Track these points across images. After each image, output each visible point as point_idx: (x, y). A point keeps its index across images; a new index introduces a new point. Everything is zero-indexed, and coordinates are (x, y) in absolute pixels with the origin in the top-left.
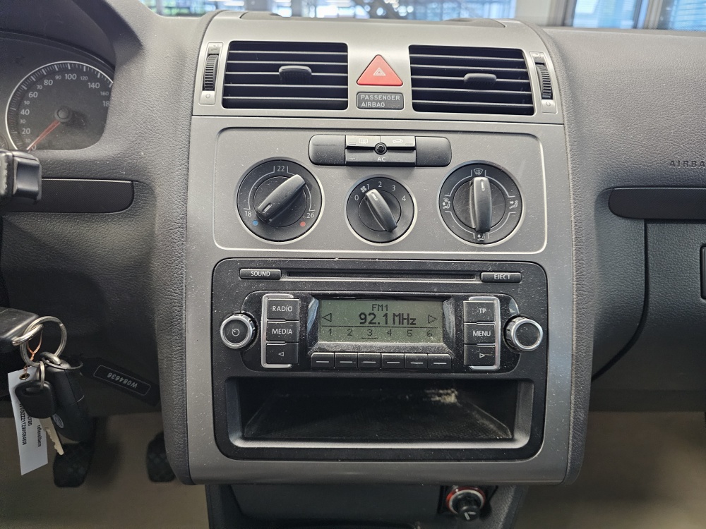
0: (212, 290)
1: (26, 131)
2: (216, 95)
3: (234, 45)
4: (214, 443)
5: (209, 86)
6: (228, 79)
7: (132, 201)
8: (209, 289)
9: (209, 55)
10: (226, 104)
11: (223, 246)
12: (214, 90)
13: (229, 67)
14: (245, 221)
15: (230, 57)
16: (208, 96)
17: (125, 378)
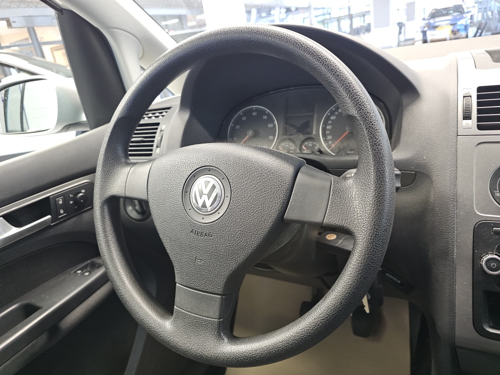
0: (473, 239)
1: (329, 137)
2: (472, 123)
3: (480, 89)
4: (473, 326)
5: (467, 117)
6: (479, 111)
7: (414, 180)
8: (472, 237)
9: (464, 97)
10: (480, 127)
11: (480, 212)
12: (471, 119)
13: (479, 104)
14: (496, 199)
15: (479, 97)
16: (467, 123)
17: (394, 277)
